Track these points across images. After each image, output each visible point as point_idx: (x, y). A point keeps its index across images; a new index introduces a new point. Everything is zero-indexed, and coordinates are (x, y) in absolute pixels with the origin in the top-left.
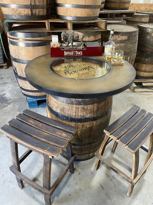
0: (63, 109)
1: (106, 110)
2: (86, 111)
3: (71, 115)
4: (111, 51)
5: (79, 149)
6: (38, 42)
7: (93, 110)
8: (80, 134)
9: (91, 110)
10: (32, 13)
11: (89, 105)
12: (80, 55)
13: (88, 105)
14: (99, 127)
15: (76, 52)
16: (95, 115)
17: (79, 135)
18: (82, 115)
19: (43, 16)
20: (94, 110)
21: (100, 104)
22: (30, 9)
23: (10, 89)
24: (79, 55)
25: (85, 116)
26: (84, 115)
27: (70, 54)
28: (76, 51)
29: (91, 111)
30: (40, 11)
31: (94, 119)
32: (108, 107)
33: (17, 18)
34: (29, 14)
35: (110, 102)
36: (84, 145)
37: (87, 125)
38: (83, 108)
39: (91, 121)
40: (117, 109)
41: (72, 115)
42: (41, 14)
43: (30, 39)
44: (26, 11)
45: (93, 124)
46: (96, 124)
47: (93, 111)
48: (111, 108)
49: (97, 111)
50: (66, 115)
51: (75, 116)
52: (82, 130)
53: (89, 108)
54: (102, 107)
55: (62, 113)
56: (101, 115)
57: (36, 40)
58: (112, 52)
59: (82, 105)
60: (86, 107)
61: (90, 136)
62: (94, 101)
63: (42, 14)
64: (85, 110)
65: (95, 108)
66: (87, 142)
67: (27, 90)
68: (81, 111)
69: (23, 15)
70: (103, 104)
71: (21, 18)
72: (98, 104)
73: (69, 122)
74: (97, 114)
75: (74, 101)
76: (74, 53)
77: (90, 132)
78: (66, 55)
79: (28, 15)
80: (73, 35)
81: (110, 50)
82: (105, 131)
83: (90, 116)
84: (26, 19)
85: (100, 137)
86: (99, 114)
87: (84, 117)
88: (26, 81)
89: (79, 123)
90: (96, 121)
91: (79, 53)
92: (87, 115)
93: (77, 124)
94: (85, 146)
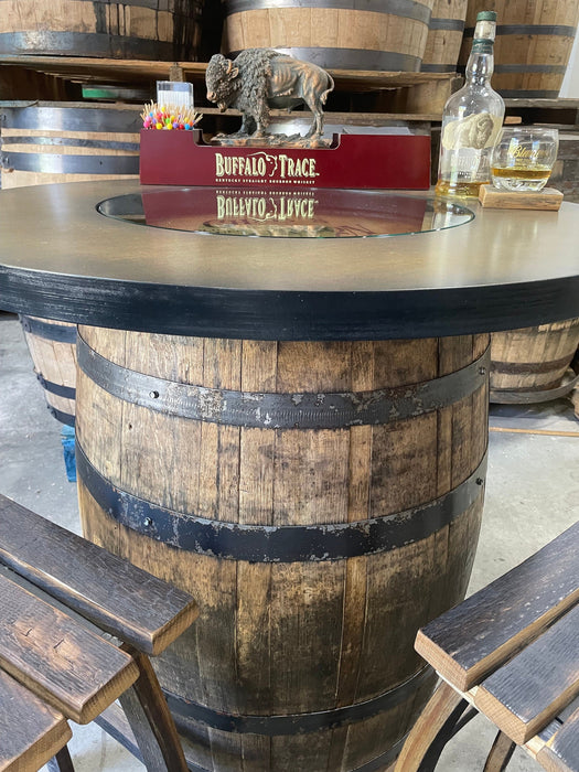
0: (140, 456)
1: (445, 484)
2: (289, 473)
3: (185, 503)
4: (481, 136)
5: (251, 757)
6: (120, 154)
7: (343, 470)
8: (252, 652)
9: (330, 469)
10: (101, 25)
11: (316, 431)
12: (303, 178)
13: (305, 428)
14: (388, 608)
15: (279, 162)
16: (359, 517)
17: (244, 651)
18: (264, 501)
19: (157, 43)
20: (350, 472)
21: (394, 435)
22: (95, 3)
23: (19, 393)
24: (298, 178)
25: (285, 514)
26: (278, 507)
27: (248, 168)
28: (283, 157)
29: (333, 476)
30: (142, 19)
31: (354, 543)
32: (457, 463)
33: (32, 47)
34: (86, 27)
35: (473, 436)
36: (288, 727)
37: (304, 586)
38: (270, 453)
39: (333, 557)
40: (516, 514)
41: (191, 499)
42: (147, 31)
43: (84, 135)
44: (72, 13)
45: (344, 578)
46: (370, 583)
47: (348, 482)
48: (479, 482)
49: (376, 481)
50: (158, 501)
51: (216, 508)
52: (264, 618)
53: (311, 457)
54: (410, 456)
55: (134, 485)
56: (408, 515)
57: (108, 145)
58: (482, 144)
59: (262, 427)
60: (289, 442)
61: (324, 669)
62: (355, 406)
63: (152, 36)
64: (285, 465)
65: (355, 464)
66: (303, 708)
67: (63, 387)
68: (259, 477)
69: (60, 29)
70: (415, 434)
71: (50, 47)
72: (380, 431)
73: (172, 553)
74: (372, 504)
75: (203, 392)
76: (269, 167)
77: (325, 643)
78: (225, 176)
79: (81, 30)
80: (268, 72)
81: (473, 129)
82: (424, 645)
83: (318, 520)
84: (74, 49)
85: (401, 678)
86: (388, 508)
87: (279, 523)
88: (56, 344)
89: (243, 565)
90: (364, 558)
91: (300, 170)
92: (300, 507)
93: (228, 567)
94: (291, 740)
